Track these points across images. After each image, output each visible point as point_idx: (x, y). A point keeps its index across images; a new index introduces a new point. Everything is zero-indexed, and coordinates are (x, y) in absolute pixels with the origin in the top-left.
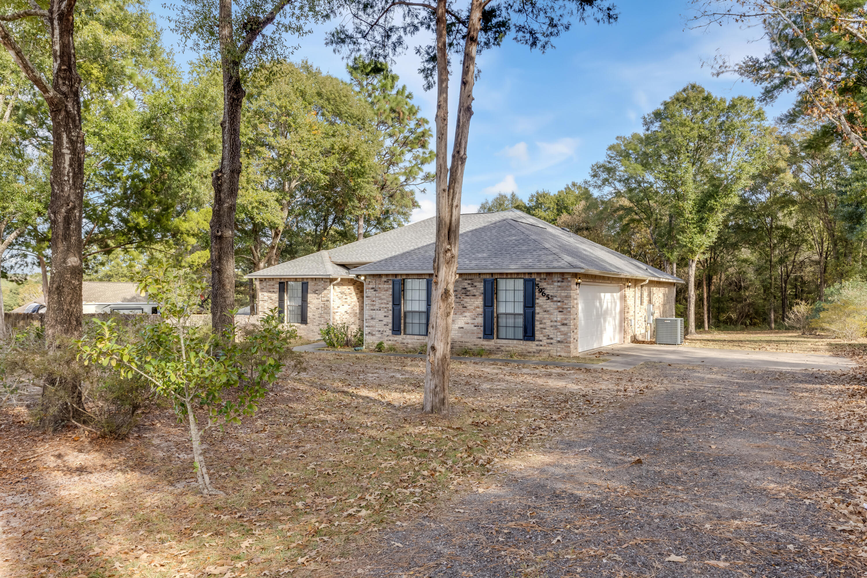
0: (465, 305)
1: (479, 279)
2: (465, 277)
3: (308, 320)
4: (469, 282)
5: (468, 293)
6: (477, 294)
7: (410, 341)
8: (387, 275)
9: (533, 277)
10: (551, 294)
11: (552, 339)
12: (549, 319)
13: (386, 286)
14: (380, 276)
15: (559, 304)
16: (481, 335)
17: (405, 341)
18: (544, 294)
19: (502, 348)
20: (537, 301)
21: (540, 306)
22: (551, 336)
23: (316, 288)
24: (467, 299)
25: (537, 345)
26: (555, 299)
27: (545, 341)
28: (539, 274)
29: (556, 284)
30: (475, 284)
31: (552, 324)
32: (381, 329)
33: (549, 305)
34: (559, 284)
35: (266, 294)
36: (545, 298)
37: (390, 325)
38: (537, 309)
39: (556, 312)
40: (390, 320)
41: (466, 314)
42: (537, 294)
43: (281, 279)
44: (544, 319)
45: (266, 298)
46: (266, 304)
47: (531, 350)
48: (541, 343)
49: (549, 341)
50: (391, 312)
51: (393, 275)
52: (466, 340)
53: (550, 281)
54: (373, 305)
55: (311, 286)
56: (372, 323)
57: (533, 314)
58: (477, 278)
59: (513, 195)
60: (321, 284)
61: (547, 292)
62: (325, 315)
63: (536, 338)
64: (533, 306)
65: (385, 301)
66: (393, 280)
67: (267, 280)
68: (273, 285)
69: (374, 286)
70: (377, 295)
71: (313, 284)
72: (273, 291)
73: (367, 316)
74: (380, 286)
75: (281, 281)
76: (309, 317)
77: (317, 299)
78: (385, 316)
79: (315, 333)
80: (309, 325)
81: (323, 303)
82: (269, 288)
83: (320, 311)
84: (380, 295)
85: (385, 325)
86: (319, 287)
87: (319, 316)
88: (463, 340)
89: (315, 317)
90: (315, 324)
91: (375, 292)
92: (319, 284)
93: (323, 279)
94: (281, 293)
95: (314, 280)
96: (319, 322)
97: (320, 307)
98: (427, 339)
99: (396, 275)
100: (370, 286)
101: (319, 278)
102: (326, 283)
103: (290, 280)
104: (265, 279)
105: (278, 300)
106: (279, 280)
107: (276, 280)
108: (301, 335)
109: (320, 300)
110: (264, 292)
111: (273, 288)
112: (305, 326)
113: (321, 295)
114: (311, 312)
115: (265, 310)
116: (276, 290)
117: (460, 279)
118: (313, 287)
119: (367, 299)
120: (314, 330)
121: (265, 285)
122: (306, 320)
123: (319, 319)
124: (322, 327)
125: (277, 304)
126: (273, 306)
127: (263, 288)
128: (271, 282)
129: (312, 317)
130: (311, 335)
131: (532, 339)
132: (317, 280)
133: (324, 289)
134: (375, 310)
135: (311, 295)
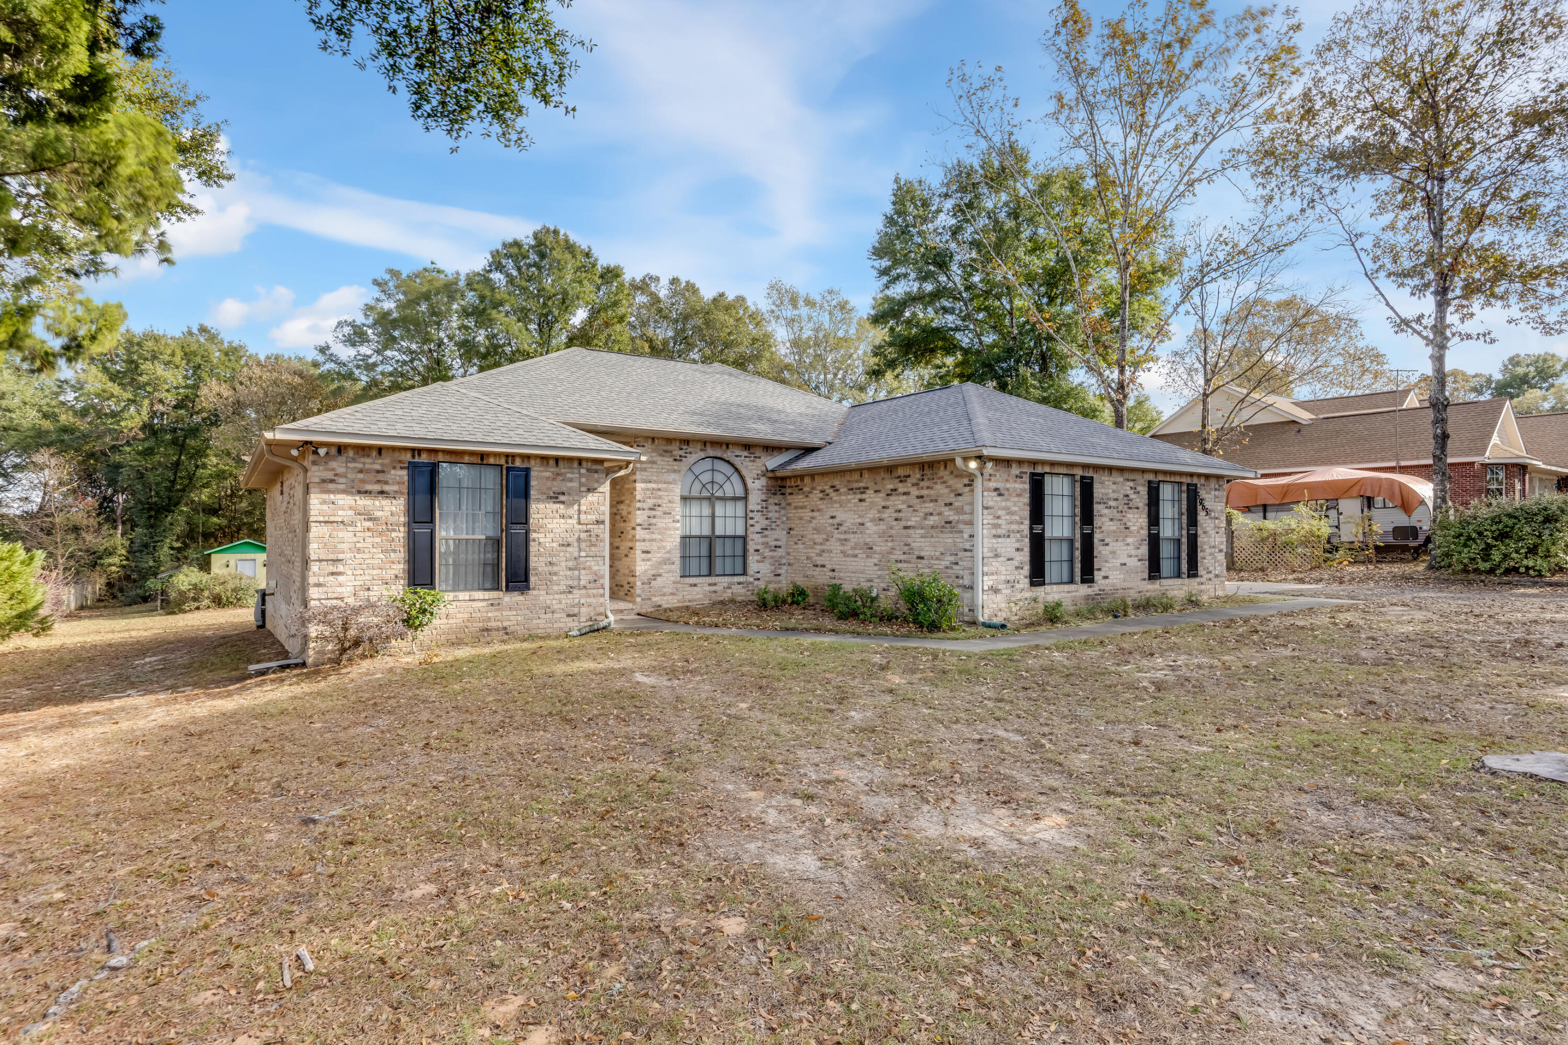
0: (1128, 524)
1: (1142, 481)
2: (1127, 475)
3: (532, 579)
4: (1132, 484)
5: (1131, 504)
6: (1140, 505)
7: (1057, 597)
8: (1020, 462)
9: (1194, 481)
10: (1210, 507)
11: (1211, 572)
12: (1209, 543)
13: (1018, 486)
14: (1009, 462)
15: (1216, 521)
16: (1146, 575)
17: (1049, 598)
18: (1204, 508)
19: (1168, 594)
20: (1198, 519)
21: (1201, 526)
22: (1211, 569)
23: (557, 486)
24: (1130, 515)
25: (1199, 584)
26: (1213, 514)
27: (1206, 576)
28: (1199, 476)
29: (1213, 492)
30: (1139, 488)
31: (1211, 550)
32: (1011, 578)
33: (1209, 525)
34: (1216, 492)
35: (344, 500)
36: (1205, 514)
37: (1027, 568)
38: (1199, 530)
39: (1213, 534)
40: (1026, 555)
41: (1128, 540)
42: (1198, 508)
43: (416, 451)
44: (1205, 543)
45: (342, 515)
46: (346, 535)
47: (1193, 592)
48: (1202, 580)
49: (1209, 576)
50: (1027, 540)
51: (1029, 462)
52: (1130, 585)
53: (1209, 489)
54: (995, 526)
55: (539, 477)
56: (995, 565)
57: (1196, 537)
58: (1140, 479)
60: (577, 477)
61: (1207, 504)
62: (591, 563)
63: (1199, 573)
64: (1195, 526)
65: (1017, 518)
66: (1032, 474)
67: (351, 453)
68: (378, 472)
69: (999, 485)
70: (1004, 504)
71: (547, 474)
72: (382, 492)
73: (986, 550)
74: (1008, 485)
75: (416, 460)
76: (535, 569)
77: (563, 517)
78: (1018, 550)
79: (556, 615)
80: (535, 592)
81: (584, 528)
82: (363, 481)
83: (573, 550)
84: (1009, 504)
85: (1017, 568)
86: (570, 484)
87: (571, 564)
88: (1126, 585)
89: (555, 569)
90: (555, 588)
91: (999, 498)
92: (569, 475)
93: (584, 464)
94: (422, 499)
95: (552, 462)
96: (570, 583)
97: (572, 540)
98: (1083, 590)
99: (1034, 463)
100: (992, 485)
101: (570, 459)
102: (596, 476)
103: (455, 456)
104: (341, 449)
105: (402, 519)
106: (408, 457)
107: (397, 454)
108: (506, 624)
109: (574, 521)
110: (333, 492)
111: (379, 482)
112: (521, 598)
113: (576, 507)
114: (540, 555)
115: (341, 556)
116: (396, 488)
117: (1121, 479)
118: (549, 484)
119: (986, 512)
120: (556, 607)
121: (341, 470)
122: (527, 580)
123: (569, 573)
124: (582, 596)
125: (400, 534)
126: (378, 540)
127: (332, 481)
128: (368, 460)
129: (546, 569)
130: (541, 624)
131: (1196, 576)
132: (561, 463)
133: (589, 490)
134: (1000, 537)
135: (541, 506)
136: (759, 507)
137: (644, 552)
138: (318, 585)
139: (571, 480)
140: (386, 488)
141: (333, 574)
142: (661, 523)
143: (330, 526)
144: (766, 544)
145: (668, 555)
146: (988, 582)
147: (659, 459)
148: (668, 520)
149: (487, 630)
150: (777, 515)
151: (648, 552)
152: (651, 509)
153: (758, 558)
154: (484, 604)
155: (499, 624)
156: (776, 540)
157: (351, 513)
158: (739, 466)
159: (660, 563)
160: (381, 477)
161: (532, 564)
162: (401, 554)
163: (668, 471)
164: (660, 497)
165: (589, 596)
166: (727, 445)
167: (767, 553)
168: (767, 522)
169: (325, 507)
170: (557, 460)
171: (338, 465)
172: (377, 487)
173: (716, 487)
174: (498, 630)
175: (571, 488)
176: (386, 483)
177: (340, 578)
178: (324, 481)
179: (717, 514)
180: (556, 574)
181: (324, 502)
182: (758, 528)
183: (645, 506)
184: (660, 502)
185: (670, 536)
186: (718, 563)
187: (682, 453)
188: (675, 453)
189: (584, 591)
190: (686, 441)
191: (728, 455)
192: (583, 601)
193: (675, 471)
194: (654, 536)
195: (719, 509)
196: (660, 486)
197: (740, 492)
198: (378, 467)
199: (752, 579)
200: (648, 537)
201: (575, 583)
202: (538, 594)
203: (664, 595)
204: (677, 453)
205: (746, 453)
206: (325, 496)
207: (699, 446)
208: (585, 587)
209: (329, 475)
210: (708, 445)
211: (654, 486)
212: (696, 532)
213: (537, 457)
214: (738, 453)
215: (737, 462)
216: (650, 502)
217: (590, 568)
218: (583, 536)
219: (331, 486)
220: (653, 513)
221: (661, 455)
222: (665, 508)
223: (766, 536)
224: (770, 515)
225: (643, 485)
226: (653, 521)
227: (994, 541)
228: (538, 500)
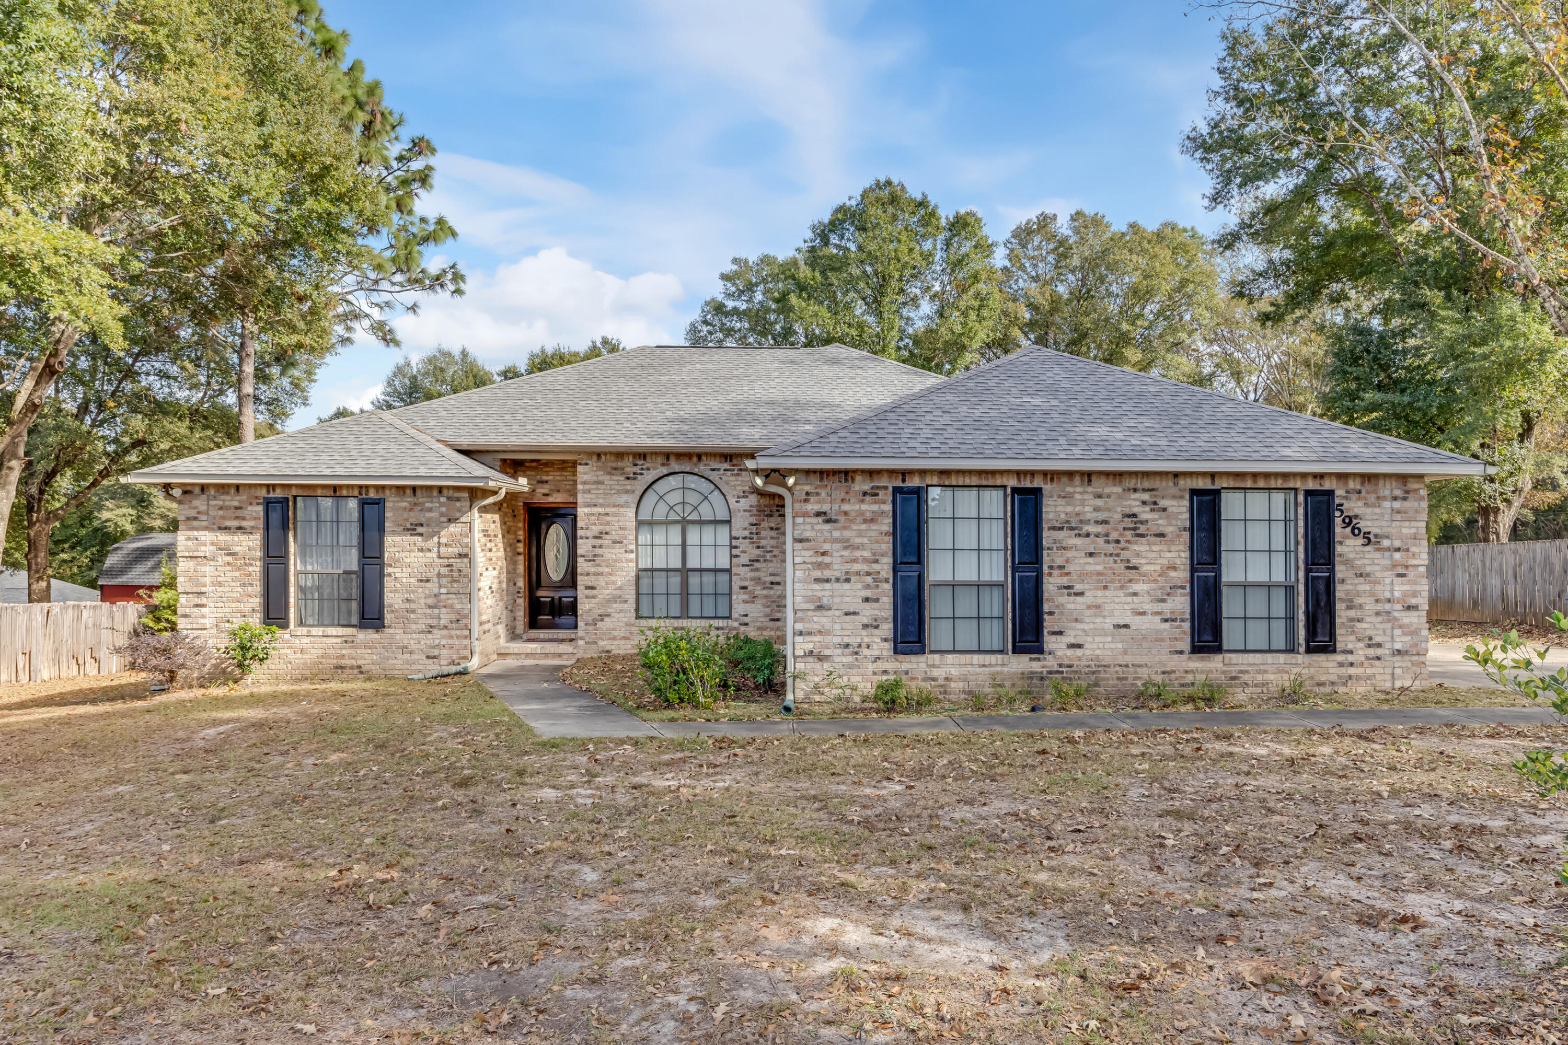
0: (1134, 561)
1: (1174, 491)
2: (1132, 483)
3: (388, 617)
4: (1146, 497)
5: (1142, 529)
6: (1169, 530)
7: (954, 672)
8: (871, 473)
9: (1327, 485)
10: (1375, 531)
11: (1379, 645)
12: (1372, 594)
13: (868, 507)
14: (847, 475)
15: (1397, 555)
16: (1186, 645)
17: (935, 673)
18: (1356, 532)
19: (1246, 678)
20: (1339, 549)
21: (1347, 562)
22: (1377, 639)
24: (1141, 547)
25: (1341, 665)
26: (1386, 543)
27: (1361, 652)
28: (1342, 477)
29: (1387, 504)
30: (1163, 503)
31: (1379, 607)
32: (854, 641)
33: (1370, 560)
34: (1397, 505)
35: (206, 536)
36: (1360, 541)
37: (887, 629)
38: (1341, 571)
39: (1388, 577)
40: (885, 608)
41: (1136, 587)
42: (1338, 530)
43: (270, 487)
44: (1358, 594)
45: (207, 550)
46: (208, 569)
47: (1323, 678)
48: (1350, 658)
49: (1372, 652)
50: (888, 587)
51: (892, 472)
52: (1138, 660)
53: (1372, 498)
54: (819, 566)
56: (820, 620)
57: (1330, 583)
58: (1166, 485)
59: (464, 354)
60: (436, 507)
61: (1364, 525)
62: (453, 600)
63: (1339, 646)
64: (1329, 562)
65: (866, 554)
66: (896, 490)
67: (212, 492)
68: (237, 508)
69: (825, 508)
70: (836, 534)
71: (404, 504)
72: (240, 528)
73: (798, 600)
74: (846, 507)
75: (271, 495)
76: (391, 606)
77: (422, 550)
78: (867, 600)
79: (414, 656)
80: (391, 631)
81: (446, 562)
82: (223, 518)
83: (433, 587)
84: (847, 534)
85: (865, 626)
86: (429, 515)
87: (431, 601)
88: (1128, 659)
89: (413, 606)
90: (414, 627)
91: (827, 527)
92: (428, 505)
93: (445, 492)
94: (275, 532)
95: (408, 492)
96: (430, 621)
97: (432, 574)
98: (1022, 664)
99: (904, 474)
100: (812, 507)
101: (429, 488)
102: (458, 504)
103: (310, 491)
104: (203, 488)
105: (259, 554)
106: (263, 493)
107: (253, 491)
108: (360, 662)
109: (435, 555)
110: (197, 529)
111: (237, 518)
112: (376, 636)
113: (436, 539)
114: (396, 591)
115: (203, 589)
116: (252, 523)
117: (1118, 490)
118: (406, 515)
119: (798, 546)
120: (414, 647)
121: (203, 508)
122: (381, 618)
123: (429, 611)
124: (443, 637)
125: (257, 569)
126: (237, 574)
127: (195, 519)
128: (227, 498)
129: (403, 606)
130: (398, 663)
131: (1329, 648)
132: (418, 492)
133: (450, 520)
134: (828, 581)
135: (398, 539)
136: (746, 533)
137: (587, 588)
138: (185, 616)
139: (430, 510)
140: (244, 524)
141: (197, 606)
142: (609, 554)
143: (195, 562)
144: (758, 580)
145: (618, 592)
146: (803, 645)
147: (606, 478)
148: (618, 550)
149: (341, 667)
150: (773, 542)
151: (593, 588)
152: (595, 537)
153: (746, 597)
154: (339, 640)
155: (354, 662)
156: (772, 575)
157: (213, 548)
158: (716, 479)
159: (609, 601)
160: (239, 513)
161: (387, 601)
162: (257, 588)
163: (619, 492)
164: (608, 523)
165: (451, 637)
166: (699, 457)
167: (759, 591)
168: (758, 552)
169: (190, 543)
170: (414, 489)
171: (200, 503)
172: (235, 523)
173: (688, 509)
174: (352, 668)
175: (430, 519)
176: (244, 519)
177: (203, 610)
178: (188, 519)
179: (689, 541)
180: (413, 612)
181: (189, 539)
182: (744, 559)
183: (589, 534)
184: (607, 528)
185: (621, 569)
186: (694, 602)
187: (637, 469)
188: (628, 470)
189: (445, 632)
190: (641, 455)
191: (701, 468)
192: (444, 642)
193: (627, 492)
194: (600, 569)
195: (693, 536)
196: (608, 510)
197: (722, 514)
198: (236, 504)
199: (736, 624)
200: (593, 570)
201: (435, 622)
202: (394, 633)
203: (614, 638)
204: (630, 470)
205: (726, 466)
206: (190, 533)
207: (660, 460)
208: (446, 627)
209: (193, 513)
210: (672, 458)
211: (601, 510)
212: (660, 564)
213: (391, 487)
214: (716, 465)
215: (714, 476)
216: (595, 529)
217: (451, 606)
218: (444, 570)
219: (195, 523)
220: (599, 542)
221: (609, 474)
222: (615, 535)
223: (757, 570)
224: (763, 542)
225: (586, 510)
226: (599, 551)
227: (817, 587)
228: (394, 533)
